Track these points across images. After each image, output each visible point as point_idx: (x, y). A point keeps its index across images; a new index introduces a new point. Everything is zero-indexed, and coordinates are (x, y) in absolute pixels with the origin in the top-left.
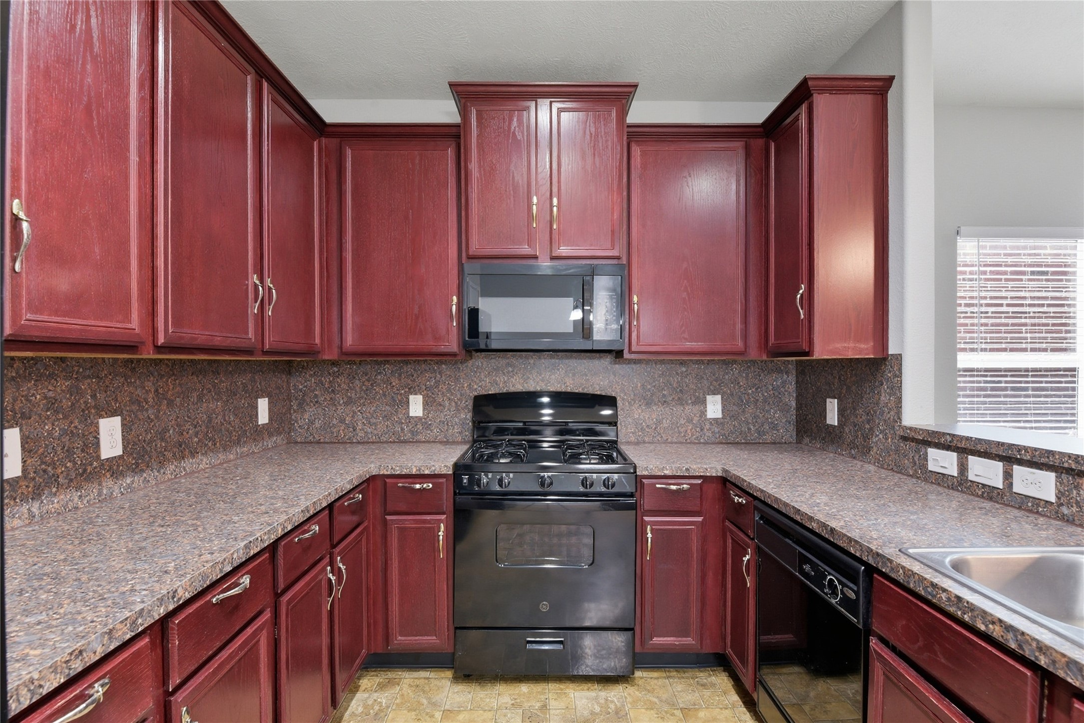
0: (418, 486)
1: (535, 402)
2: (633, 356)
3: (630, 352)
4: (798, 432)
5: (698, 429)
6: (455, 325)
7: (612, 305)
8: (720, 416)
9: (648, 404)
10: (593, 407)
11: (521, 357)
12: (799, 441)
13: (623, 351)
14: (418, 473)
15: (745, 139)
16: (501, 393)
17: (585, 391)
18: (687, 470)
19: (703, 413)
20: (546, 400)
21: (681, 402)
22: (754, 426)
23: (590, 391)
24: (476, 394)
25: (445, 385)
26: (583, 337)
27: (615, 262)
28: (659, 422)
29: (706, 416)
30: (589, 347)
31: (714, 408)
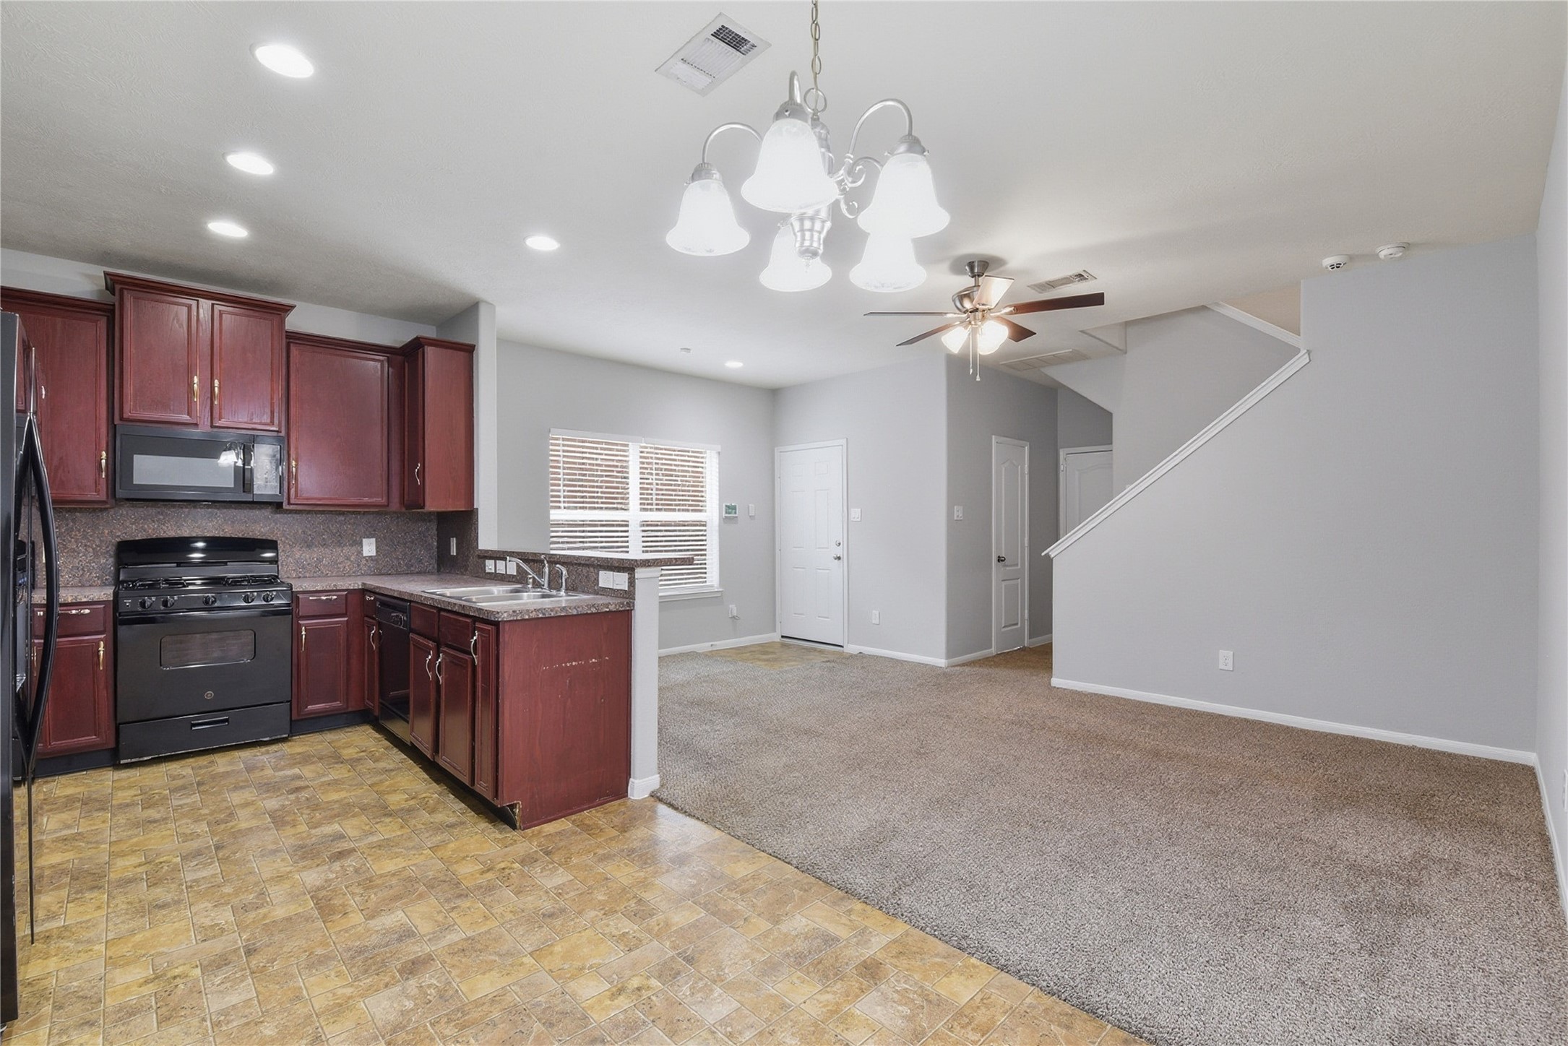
0: (74, 612)
1: (189, 546)
2: (291, 507)
3: (289, 503)
4: (438, 565)
5: (355, 565)
6: (104, 476)
7: (272, 467)
8: (375, 554)
9: (309, 547)
10: (254, 550)
11: (174, 507)
12: (438, 571)
13: (282, 503)
14: (74, 601)
15: (388, 355)
16: (149, 539)
17: (246, 536)
18: (335, 585)
19: (360, 552)
20: (200, 545)
21: (339, 544)
22: (404, 561)
23: (250, 535)
24: (118, 540)
25: (80, 533)
26: (244, 492)
27: (275, 434)
28: (319, 560)
29: (362, 554)
30: (248, 498)
31: (369, 548)
